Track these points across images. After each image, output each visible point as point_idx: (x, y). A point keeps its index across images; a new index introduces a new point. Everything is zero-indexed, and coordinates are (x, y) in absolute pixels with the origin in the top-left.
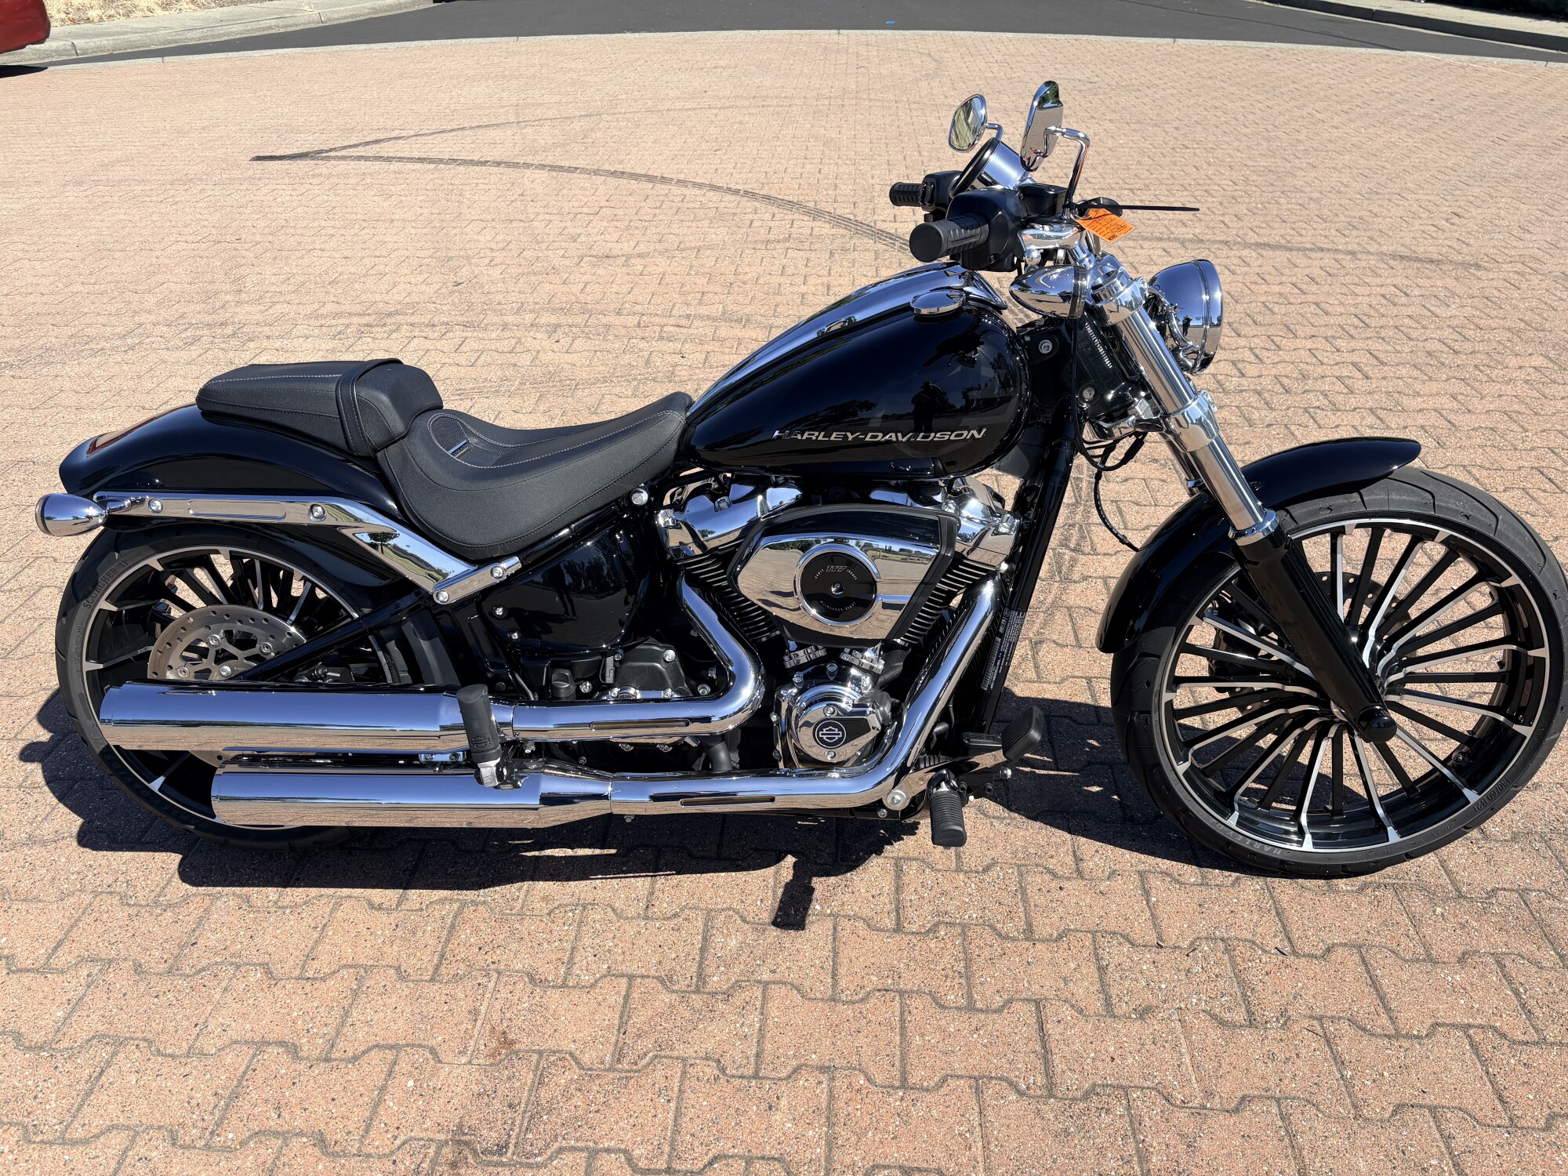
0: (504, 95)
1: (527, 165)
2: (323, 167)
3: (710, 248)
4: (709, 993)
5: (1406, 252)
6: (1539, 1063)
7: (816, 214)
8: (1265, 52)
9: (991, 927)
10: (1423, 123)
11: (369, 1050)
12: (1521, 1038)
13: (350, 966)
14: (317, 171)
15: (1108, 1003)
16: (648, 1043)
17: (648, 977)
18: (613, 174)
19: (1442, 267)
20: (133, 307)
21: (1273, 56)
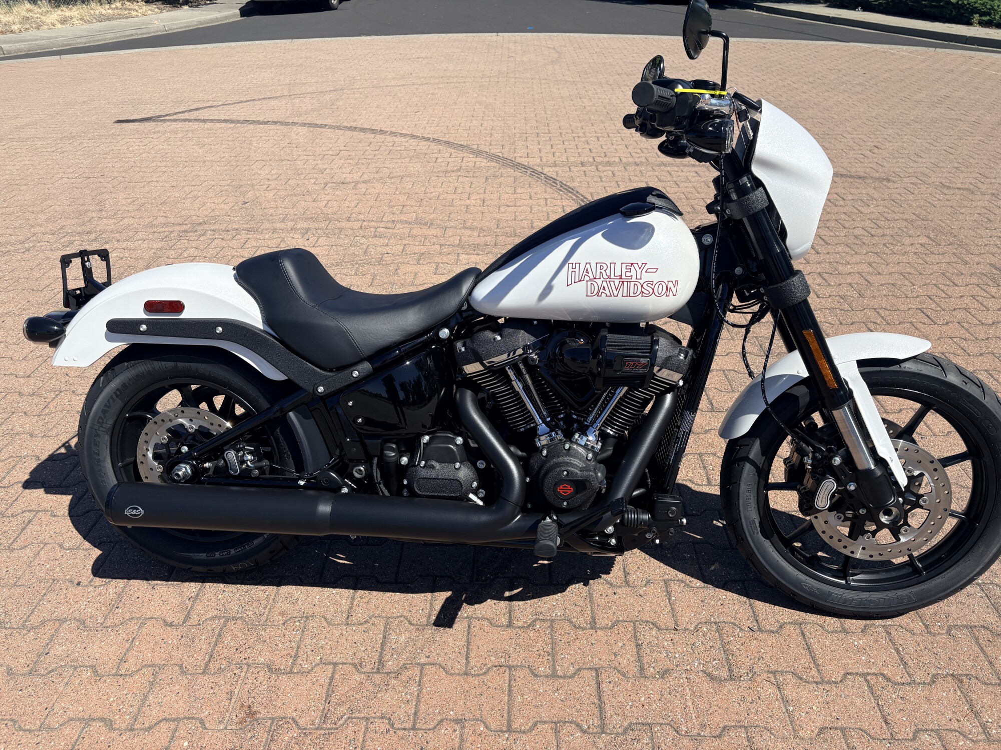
0: (282, 78)
1: (294, 124)
2: (161, 127)
3: (410, 176)
4: (385, 673)
5: (845, 172)
6: (910, 696)
7: (478, 153)
8: (762, 45)
9: (570, 621)
10: (859, 89)
11: (160, 722)
12: (900, 680)
13: (149, 666)
14: (157, 129)
15: (642, 669)
16: (344, 709)
17: (346, 664)
18: (350, 128)
19: (866, 181)
20: (31, 222)
21: (768, 47)
